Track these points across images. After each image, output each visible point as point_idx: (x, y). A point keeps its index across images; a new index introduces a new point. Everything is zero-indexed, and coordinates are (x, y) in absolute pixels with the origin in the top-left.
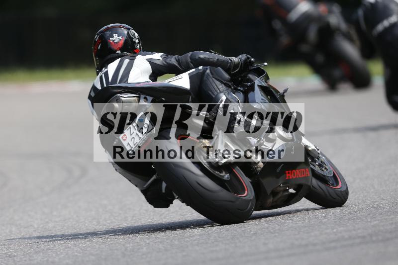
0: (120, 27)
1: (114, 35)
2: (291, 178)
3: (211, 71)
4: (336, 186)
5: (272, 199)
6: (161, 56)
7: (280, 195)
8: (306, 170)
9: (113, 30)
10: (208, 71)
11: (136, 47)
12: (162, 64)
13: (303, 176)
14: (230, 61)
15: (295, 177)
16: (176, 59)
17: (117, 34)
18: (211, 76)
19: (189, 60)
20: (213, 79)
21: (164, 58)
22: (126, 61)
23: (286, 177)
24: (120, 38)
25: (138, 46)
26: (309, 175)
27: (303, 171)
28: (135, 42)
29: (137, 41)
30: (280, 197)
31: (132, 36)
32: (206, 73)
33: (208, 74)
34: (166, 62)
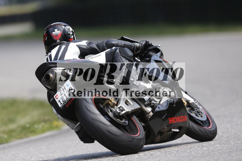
0: (59, 24)
1: (55, 30)
2: (173, 122)
3: (119, 50)
4: (208, 127)
5: (159, 136)
6: (86, 43)
7: (165, 135)
8: (184, 117)
9: (54, 27)
10: (118, 51)
11: (71, 38)
12: (87, 48)
13: (182, 121)
14: (133, 45)
15: (175, 122)
16: (96, 45)
17: (57, 30)
18: (120, 54)
19: (105, 45)
20: (121, 56)
21: (88, 44)
22: (63, 47)
23: (169, 122)
24: (59, 32)
25: (72, 37)
26: (187, 120)
27: (182, 118)
28: (69, 34)
29: (71, 33)
30: (166, 135)
31: (67, 31)
32: (116, 53)
33: (118, 53)
34: (89, 46)
